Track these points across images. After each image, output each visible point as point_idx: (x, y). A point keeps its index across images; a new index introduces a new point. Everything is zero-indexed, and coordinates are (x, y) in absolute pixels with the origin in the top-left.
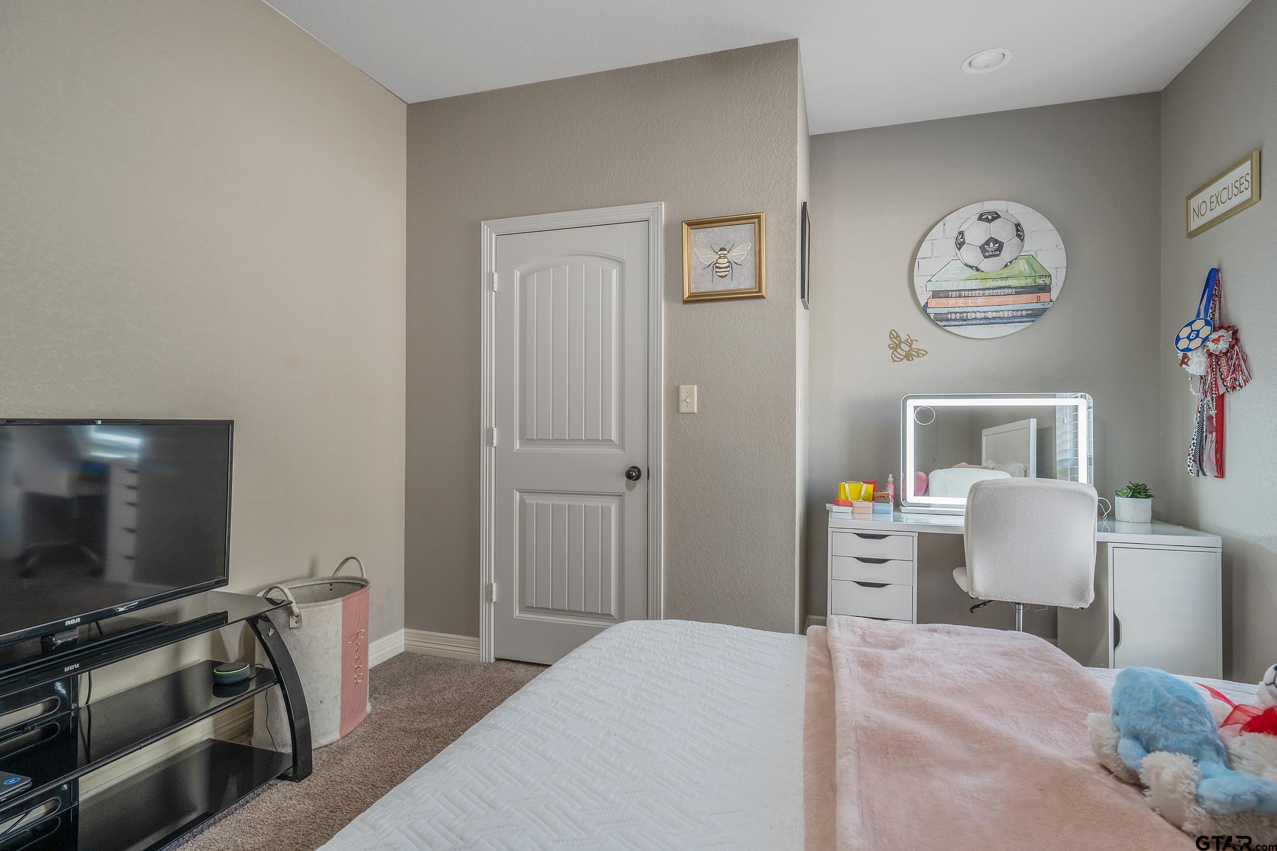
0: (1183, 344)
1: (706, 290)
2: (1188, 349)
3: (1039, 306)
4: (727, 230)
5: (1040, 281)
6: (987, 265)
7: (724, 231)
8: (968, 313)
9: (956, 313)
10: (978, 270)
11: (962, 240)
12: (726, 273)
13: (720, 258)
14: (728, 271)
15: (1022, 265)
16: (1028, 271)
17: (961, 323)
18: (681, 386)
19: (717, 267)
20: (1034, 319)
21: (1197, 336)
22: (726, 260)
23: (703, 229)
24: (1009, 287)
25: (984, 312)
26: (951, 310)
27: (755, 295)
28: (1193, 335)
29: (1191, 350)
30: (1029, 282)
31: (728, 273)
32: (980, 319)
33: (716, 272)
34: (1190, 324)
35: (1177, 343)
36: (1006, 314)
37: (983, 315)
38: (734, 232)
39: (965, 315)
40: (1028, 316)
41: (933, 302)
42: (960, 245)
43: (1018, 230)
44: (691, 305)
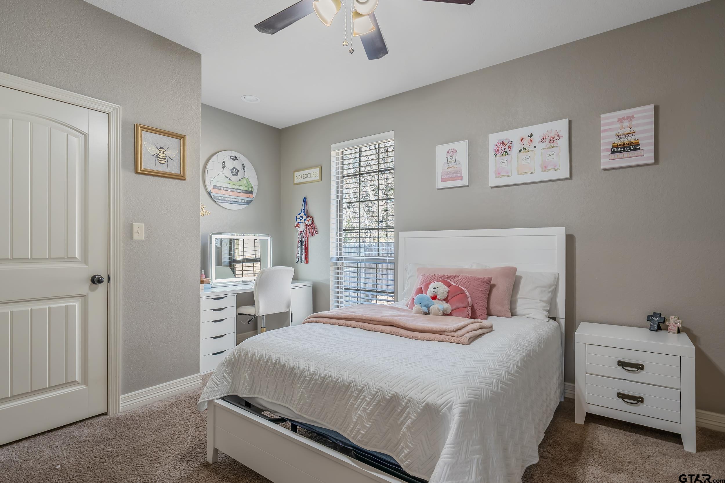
0: (299, 220)
1: (152, 169)
2: (300, 222)
3: (250, 199)
4: (165, 138)
5: (250, 189)
6: (233, 178)
7: (163, 138)
8: (226, 197)
9: (222, 197)
10: (230, 180)
11: (224, 165)
12: (164, 162)
13: (160, 152)
14: (165, 161)
15: (244, 182)
16: (246, 184)
17: (223, 202)
18: (133, 223)
19: (158, 157)
20: (248, 204)
21: (302, 218)
22: (164, 155)
23: (150, 133)
24: (240, 190)
25: (232, 198)
26: (220, 195)
27: (181, 177)
28: (301, 218)
29: (301, 223)
30: (246, 189)
31: (165, 162)
32: (231, 201)
33: (158, 160)
34: (300, 214)
35: (296, 220)
36: (239, 201)
37: (232, 200)
38: (169, 140)
39: (225, 198)
40: (246, 202)
41: (213, 190)
42: (224, 167)
43: (243, 167)
44: (141, 175)
